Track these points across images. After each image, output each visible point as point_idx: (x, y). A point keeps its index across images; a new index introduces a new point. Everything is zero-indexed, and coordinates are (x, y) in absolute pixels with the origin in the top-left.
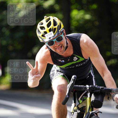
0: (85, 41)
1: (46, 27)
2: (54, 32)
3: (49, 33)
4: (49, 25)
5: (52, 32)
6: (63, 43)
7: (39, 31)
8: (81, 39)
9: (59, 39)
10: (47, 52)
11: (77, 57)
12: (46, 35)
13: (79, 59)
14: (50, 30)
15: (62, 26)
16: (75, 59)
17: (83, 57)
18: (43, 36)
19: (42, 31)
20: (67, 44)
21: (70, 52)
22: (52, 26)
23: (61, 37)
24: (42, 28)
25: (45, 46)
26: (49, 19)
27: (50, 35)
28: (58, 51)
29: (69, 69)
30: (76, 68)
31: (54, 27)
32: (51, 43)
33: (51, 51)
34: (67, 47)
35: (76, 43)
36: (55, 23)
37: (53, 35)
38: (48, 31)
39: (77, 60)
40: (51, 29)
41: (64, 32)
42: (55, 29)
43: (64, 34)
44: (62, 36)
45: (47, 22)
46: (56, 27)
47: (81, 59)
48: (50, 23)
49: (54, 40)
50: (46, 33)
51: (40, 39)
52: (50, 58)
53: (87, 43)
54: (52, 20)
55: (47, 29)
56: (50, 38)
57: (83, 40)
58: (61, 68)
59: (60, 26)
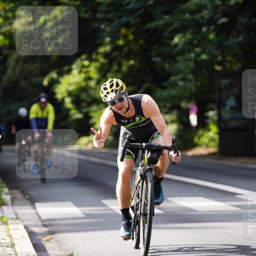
0: (145, 101)
1: (108, 88)
2: (116, 93)
4: (111, 87)
6: (124, 104)
7: (102, 92)
8: (142, 100)
9: (121, 100)
10: (111, 113)
11: (139, 118)
12: (108, 95)
13: (141, 119)
14: (112, 91)
15: (125, 87)
16: (137, 118)
17: (144, 116)
18: (106, 96)
19: (105, 92)
20: (129, 105)
21: (132, 112)
22: (114, 87)
23: (123, 98)
24: (105, 89)
25: (109, 108)
26: (113, 81)
27: (112, 96)
28: (119, 112)
29: (133, 129)
30: (139, 127)
31: (117, 88)
32: (113, 103)
33: (113, 111)
34: (128, 109)
35: (137, 103)
36: (117, 85)
37: (115, 95)
38: (110, 92)
39: (139, 120)
41: (127, 94)
42: (117, 90)
43: (126, 96)
44: (124, 96)
45: (110, 83)
46: (118, 88)
47: (143, 119)
48: (113, 84)
49: (116, 101)
50: (108, 93)
51: (103, 100)
52: (114, 119)
53: (147, 103)
55: (109, 90)
58: (127, 128)
59: (122, 88)
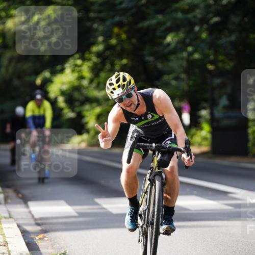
1: (114, 83)
2: (123, 89)
3: (117, 89)
4: (118, 81)
5: (121, 88)
6: (133, 100)
7: (108, 88)
8: (154, 95)
11: (151, 114)
13: (153, 116)
14: (119, 87)
15: (133, 82)
16: (149, 116)
18: (112, 92)
19: (111, 88)
20: (139, 101)
21: (143, 109)
22: (121, 82)
26: (119, 75)
27: (119, 92)
28: (128, 109)
30: (151, 126)
31: (124, 83)
32: (120, 100)
34: (138, 105)
35: (148, 99)
36: (124, 79)
37: (122, 91)
38: (116, 87)
39: (152, 118)
40: (119, 85)
41: (136, 89)
42: (124, 85)
43: (134, 91)
44: (132, 92)
45: (116, 78)
46: (126, 83)
47: (156, 117)
48: (119, 79)
49: (123, 97)
50: (114, 89)
52: (123, 116)
54: (121, 77)
56: (118, 95)
57: (156, 96)
59: (130, 82)
